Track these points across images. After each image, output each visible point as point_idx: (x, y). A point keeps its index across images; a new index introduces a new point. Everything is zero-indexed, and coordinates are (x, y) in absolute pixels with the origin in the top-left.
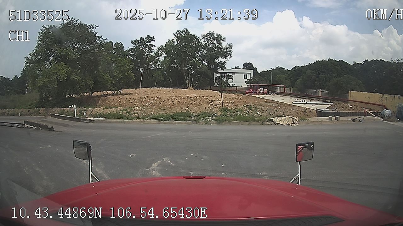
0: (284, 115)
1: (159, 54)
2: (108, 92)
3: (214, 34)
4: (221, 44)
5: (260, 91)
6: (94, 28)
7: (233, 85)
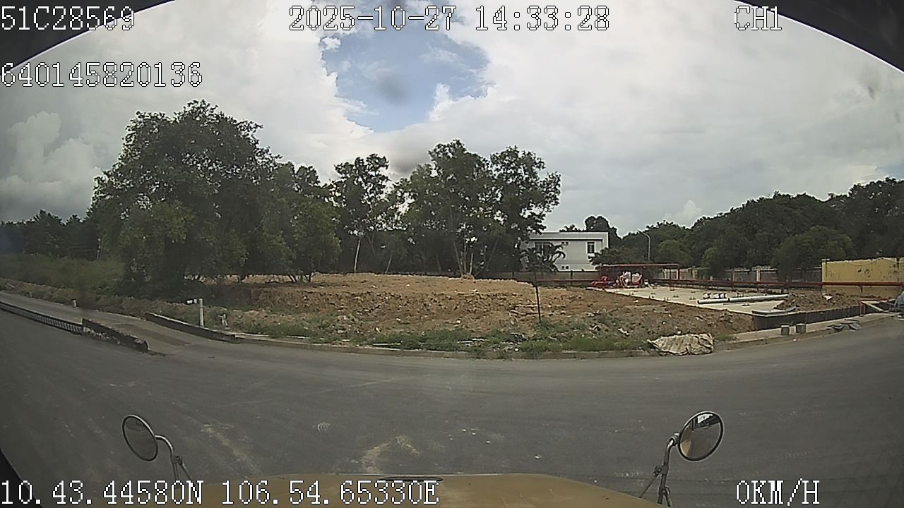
0: (679, 332)
1: (398, 198)
2: (280, 276)
3: (518, 152)
4: (534, 175)
5: (624, 280)
6: (251, 128)
7: (563, 267)
